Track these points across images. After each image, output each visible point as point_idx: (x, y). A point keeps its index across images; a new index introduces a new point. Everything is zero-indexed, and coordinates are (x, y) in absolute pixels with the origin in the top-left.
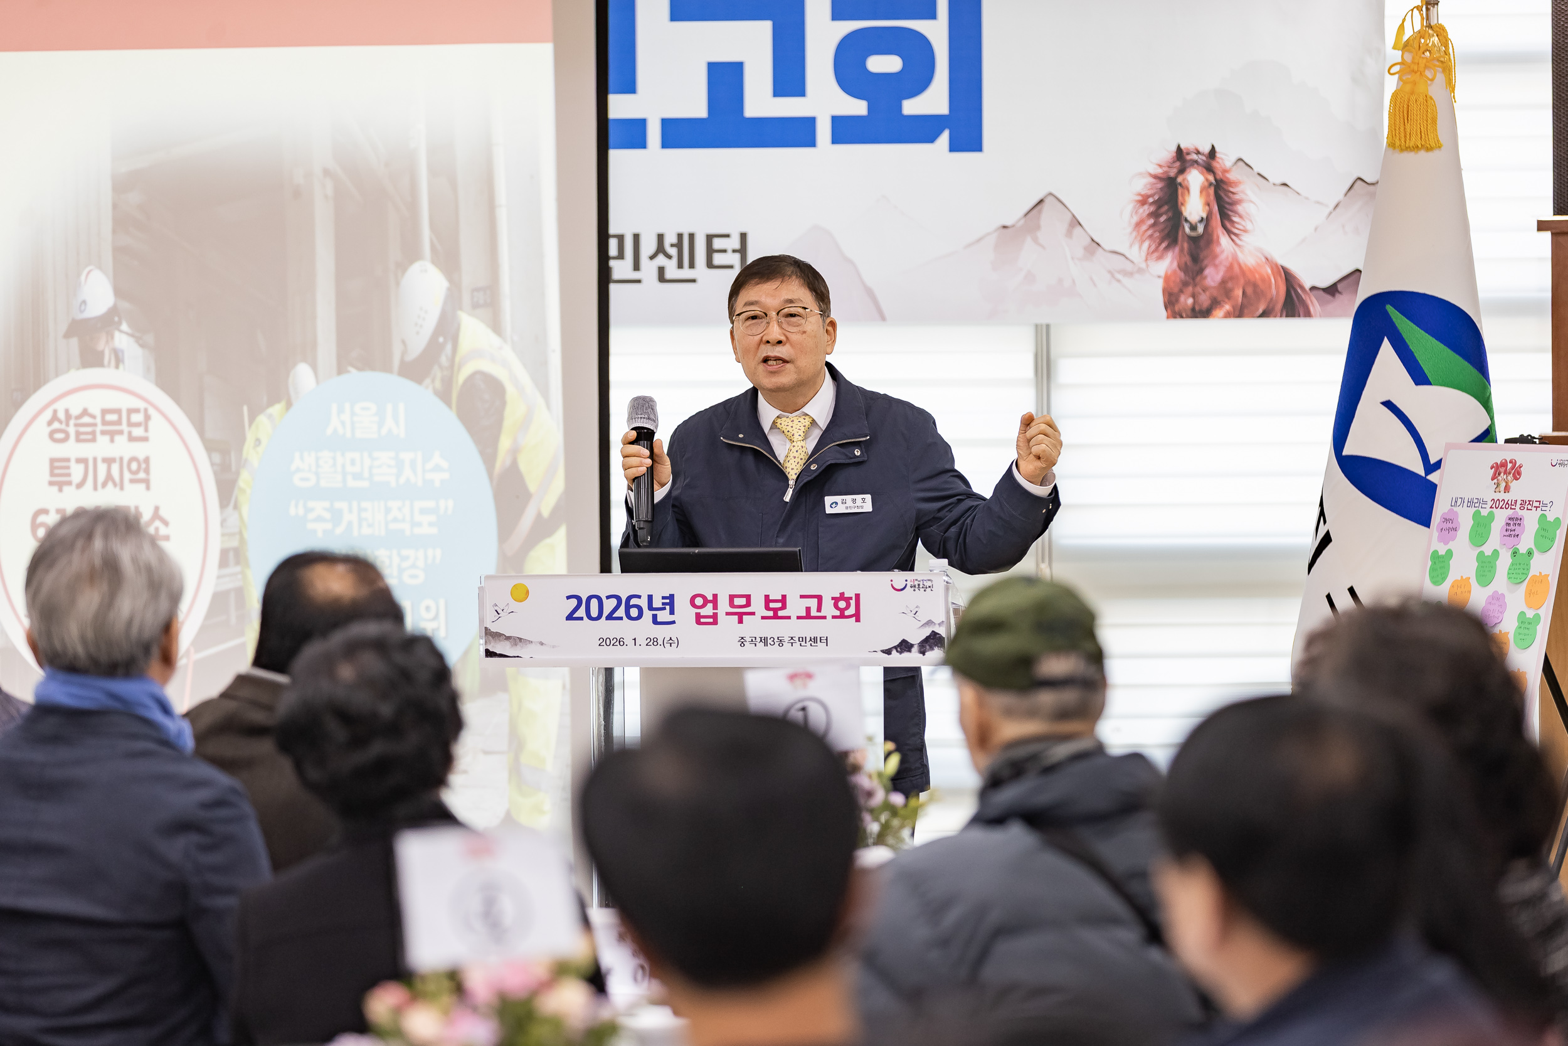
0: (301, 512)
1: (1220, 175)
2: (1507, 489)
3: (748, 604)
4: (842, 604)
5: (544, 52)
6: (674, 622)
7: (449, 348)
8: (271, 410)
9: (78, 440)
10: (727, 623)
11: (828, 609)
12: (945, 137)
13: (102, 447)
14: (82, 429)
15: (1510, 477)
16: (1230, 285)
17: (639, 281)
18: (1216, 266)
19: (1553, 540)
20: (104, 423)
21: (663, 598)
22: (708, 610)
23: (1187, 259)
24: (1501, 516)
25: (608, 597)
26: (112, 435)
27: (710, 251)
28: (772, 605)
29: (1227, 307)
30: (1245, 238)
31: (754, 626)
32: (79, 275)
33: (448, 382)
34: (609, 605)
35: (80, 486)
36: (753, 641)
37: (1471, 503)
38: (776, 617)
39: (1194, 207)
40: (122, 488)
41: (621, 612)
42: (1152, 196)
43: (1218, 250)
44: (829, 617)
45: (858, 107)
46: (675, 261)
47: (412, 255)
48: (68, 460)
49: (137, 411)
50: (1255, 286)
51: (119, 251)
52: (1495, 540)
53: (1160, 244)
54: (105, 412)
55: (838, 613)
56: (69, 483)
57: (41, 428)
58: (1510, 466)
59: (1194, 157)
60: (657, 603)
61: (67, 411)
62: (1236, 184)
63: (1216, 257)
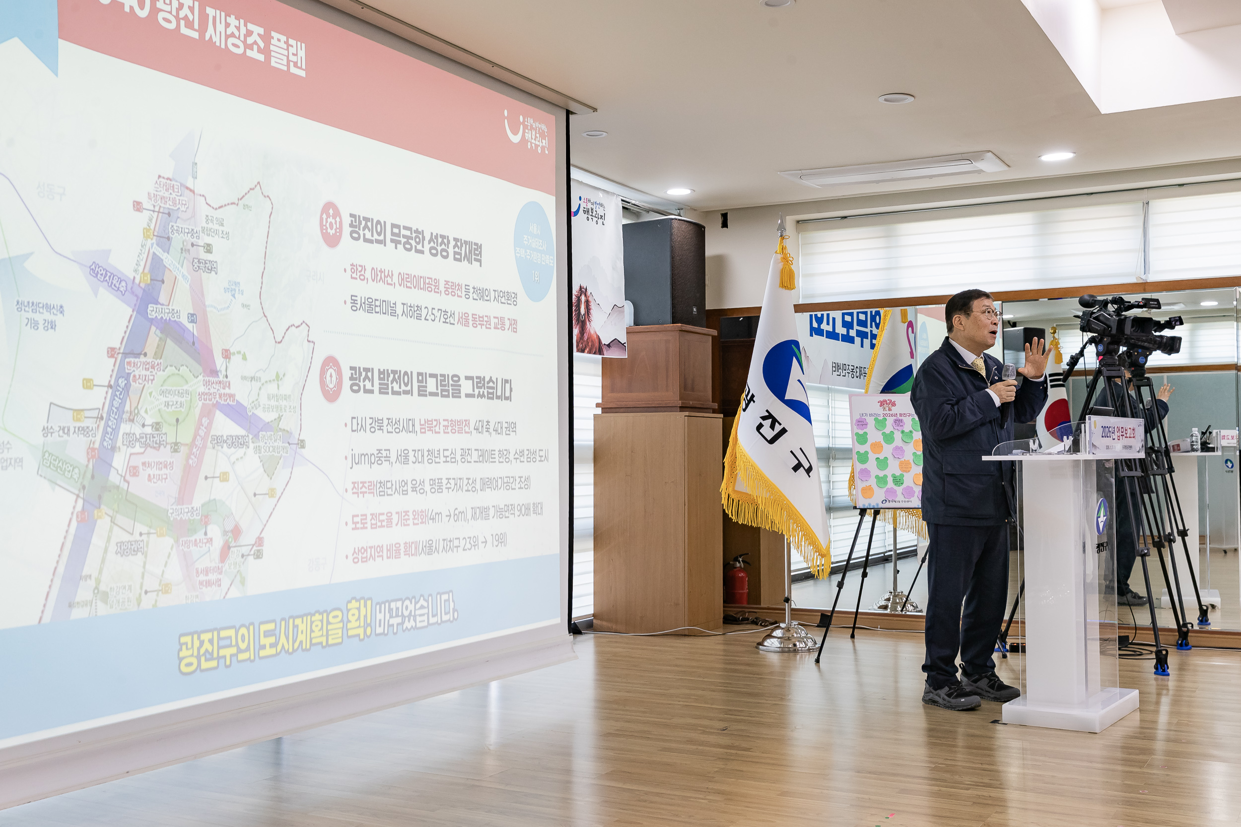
1: (587, 298)
2: (890, 410)
11: (1132, 434)
15: (890, 406)
16: (589, 341)
18: (586, 333)
23: (581, 329)
29: (588, 349)
30: (592, 323)
36: (1124, 447)
37: (871, 415)
39: (583, 309)
42: (575, 303)
43: (586, 327)
50: (593, 342)
53: (576, 322)
58: (888, 402)
59: (583, 290)
62: (590, 302)
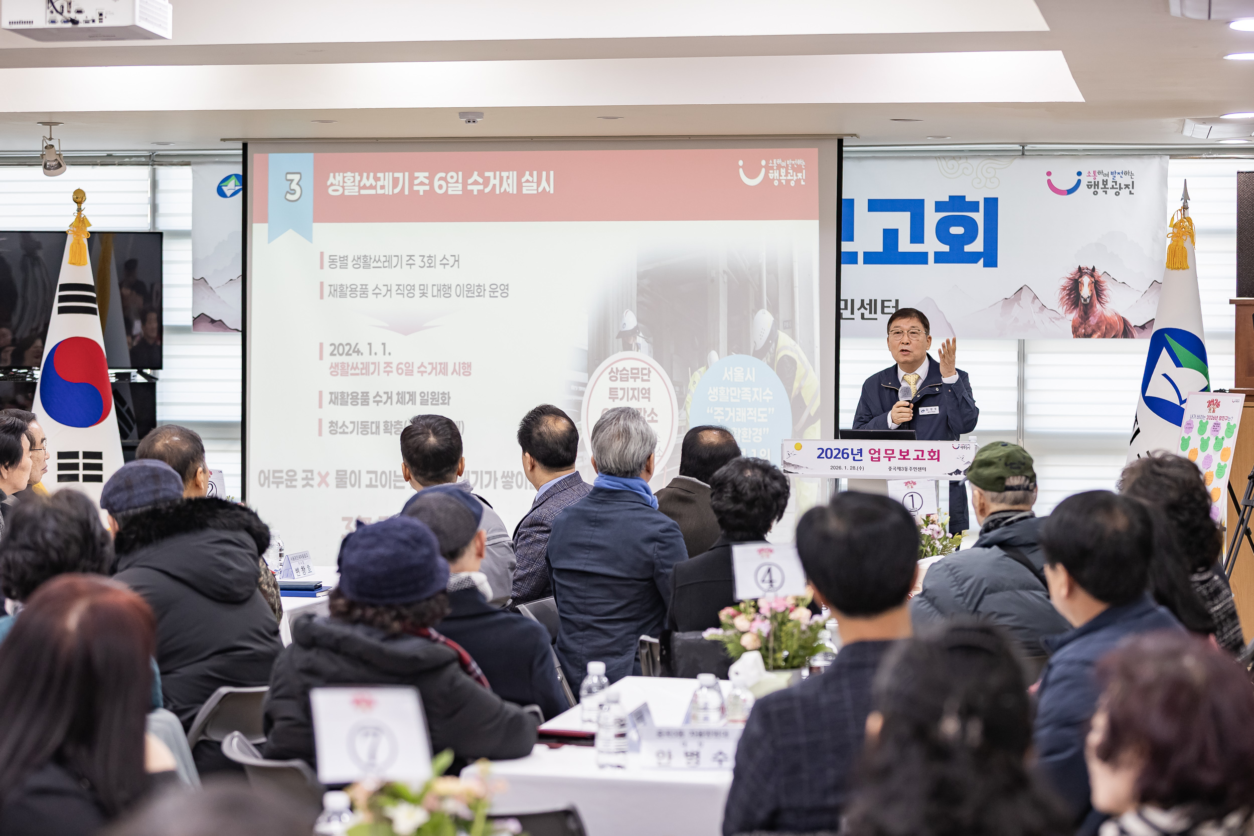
0: (712, 411)
1: (1096, 278)
2: (1214, 411)
3: (893, 453)
4: (932, 454)
5: (816, 223)
6: (862, 460)
7: (774, 345)
8: (700, 370)
9: (621, 380)
10: (884, 461)
11: (926, 456)
12: (981, 261)
13: (631, 384)
14: (623, 376)
15: (1215, 406)
16: (1100, 324)
17: (853, 319)
18: (1094, 316)
19: (1233, 433)
20: (632, 373)
21: (858, 450)
22: (876, 455)
23: (1082, 313)
24: (1211, 423)
25: (835, 449)
26: (635, 378)
27: (883, 307)
28: (903, 454)
29: (1099, 333)
30: (1107, 304)
31: (895, 462)
32: (623, 313)
33: (773, 359)
34: (835, 453)
35: (621, 399)
36: (895, 469)
37: (1199, 417)
38: (904, 459)
39: (1086, 291)
40: (639, 401)
41: (840, 455)
42: (1068, 287)
43: (1095, 310)
44: (926, 459)
45: (946, 248)
46: (868, 310)
47: (759, 306)
48: (617, 388)
49: (645, 369)
50: (1111, 325)
51: (639, 303)
52: (1208, 433)
53: (1071, 307)
54: (632, 369)
55: (930, 458)
56: (617, 398)
57: (606, 375)
58: (1215, 402)
59: (1086, 271)
60: (855, 452)
61: (617, 368)
62: (1103, 282)
63: (1094, 312)
